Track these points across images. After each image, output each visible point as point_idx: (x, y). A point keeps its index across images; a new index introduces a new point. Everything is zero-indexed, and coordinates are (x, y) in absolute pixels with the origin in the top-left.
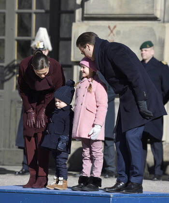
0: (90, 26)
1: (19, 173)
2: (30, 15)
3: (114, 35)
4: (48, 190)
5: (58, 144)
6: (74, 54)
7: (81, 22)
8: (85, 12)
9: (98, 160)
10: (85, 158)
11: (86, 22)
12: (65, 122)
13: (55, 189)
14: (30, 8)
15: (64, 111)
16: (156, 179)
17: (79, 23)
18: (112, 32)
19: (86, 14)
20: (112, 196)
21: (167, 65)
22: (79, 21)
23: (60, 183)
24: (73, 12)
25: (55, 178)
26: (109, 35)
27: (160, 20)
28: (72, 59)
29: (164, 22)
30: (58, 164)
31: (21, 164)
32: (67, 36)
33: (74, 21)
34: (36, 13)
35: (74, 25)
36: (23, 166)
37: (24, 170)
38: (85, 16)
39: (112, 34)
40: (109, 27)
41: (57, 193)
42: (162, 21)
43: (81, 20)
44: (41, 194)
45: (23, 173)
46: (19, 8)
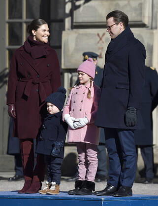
0: (79, 34)
1: (13, 179)
2: (21, 24)
3: (103, 42)
4: (40, 195)
5: (52, 150)
6: (64, 61)
7: (71, 30)
8: (74, 21)
9: (92, 165)
10: (81, 163)
11: (75, 30)
12: (58, 128)
13: (47, 194)
14: (21, 17)
15: (56, 117)
16: (147, 182)
17: (69, 31)
18: (101, 39)
19: (76, 23)
20: (103, 199)
21: (155, 71)
22: (69, 29)
23: (53, 188)
24: (62, 21)
25: (47, 183)
26: (98, 43)
27: (148, 27)
28: (63, 67)
29: (152, 28)
30: (52, 169)
31: (14, 170)
32: (57, 44)
33: (64, 29)
34: (26, 23)
35: (64, 33)
36: (16, 172)
37: (17, 176)
38: (74, 24)
39: (101, 42)
40: (98, 35)
41: (49, 198)
42: (150, 27)
43: (70, 28)
44: (33, 198)
45: (16, 179)
46: (10, 18)
